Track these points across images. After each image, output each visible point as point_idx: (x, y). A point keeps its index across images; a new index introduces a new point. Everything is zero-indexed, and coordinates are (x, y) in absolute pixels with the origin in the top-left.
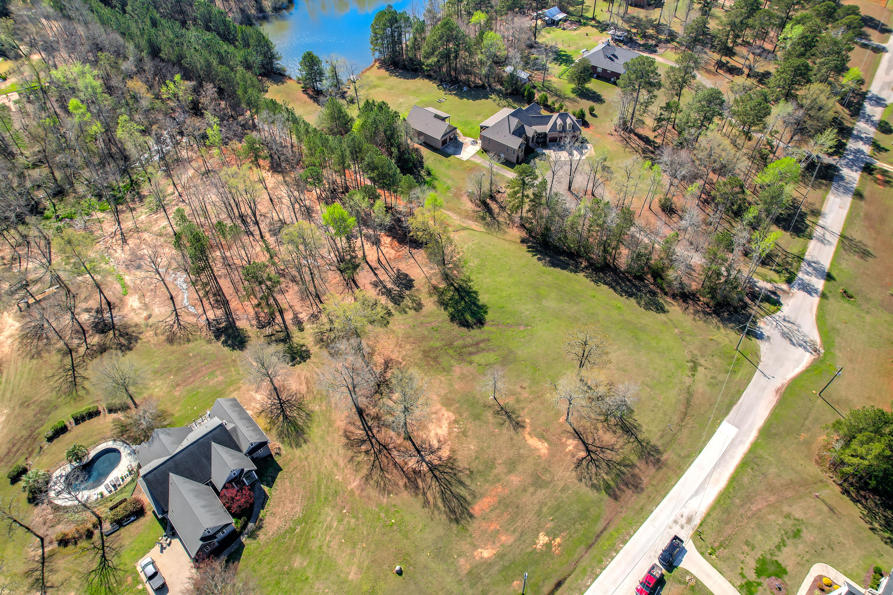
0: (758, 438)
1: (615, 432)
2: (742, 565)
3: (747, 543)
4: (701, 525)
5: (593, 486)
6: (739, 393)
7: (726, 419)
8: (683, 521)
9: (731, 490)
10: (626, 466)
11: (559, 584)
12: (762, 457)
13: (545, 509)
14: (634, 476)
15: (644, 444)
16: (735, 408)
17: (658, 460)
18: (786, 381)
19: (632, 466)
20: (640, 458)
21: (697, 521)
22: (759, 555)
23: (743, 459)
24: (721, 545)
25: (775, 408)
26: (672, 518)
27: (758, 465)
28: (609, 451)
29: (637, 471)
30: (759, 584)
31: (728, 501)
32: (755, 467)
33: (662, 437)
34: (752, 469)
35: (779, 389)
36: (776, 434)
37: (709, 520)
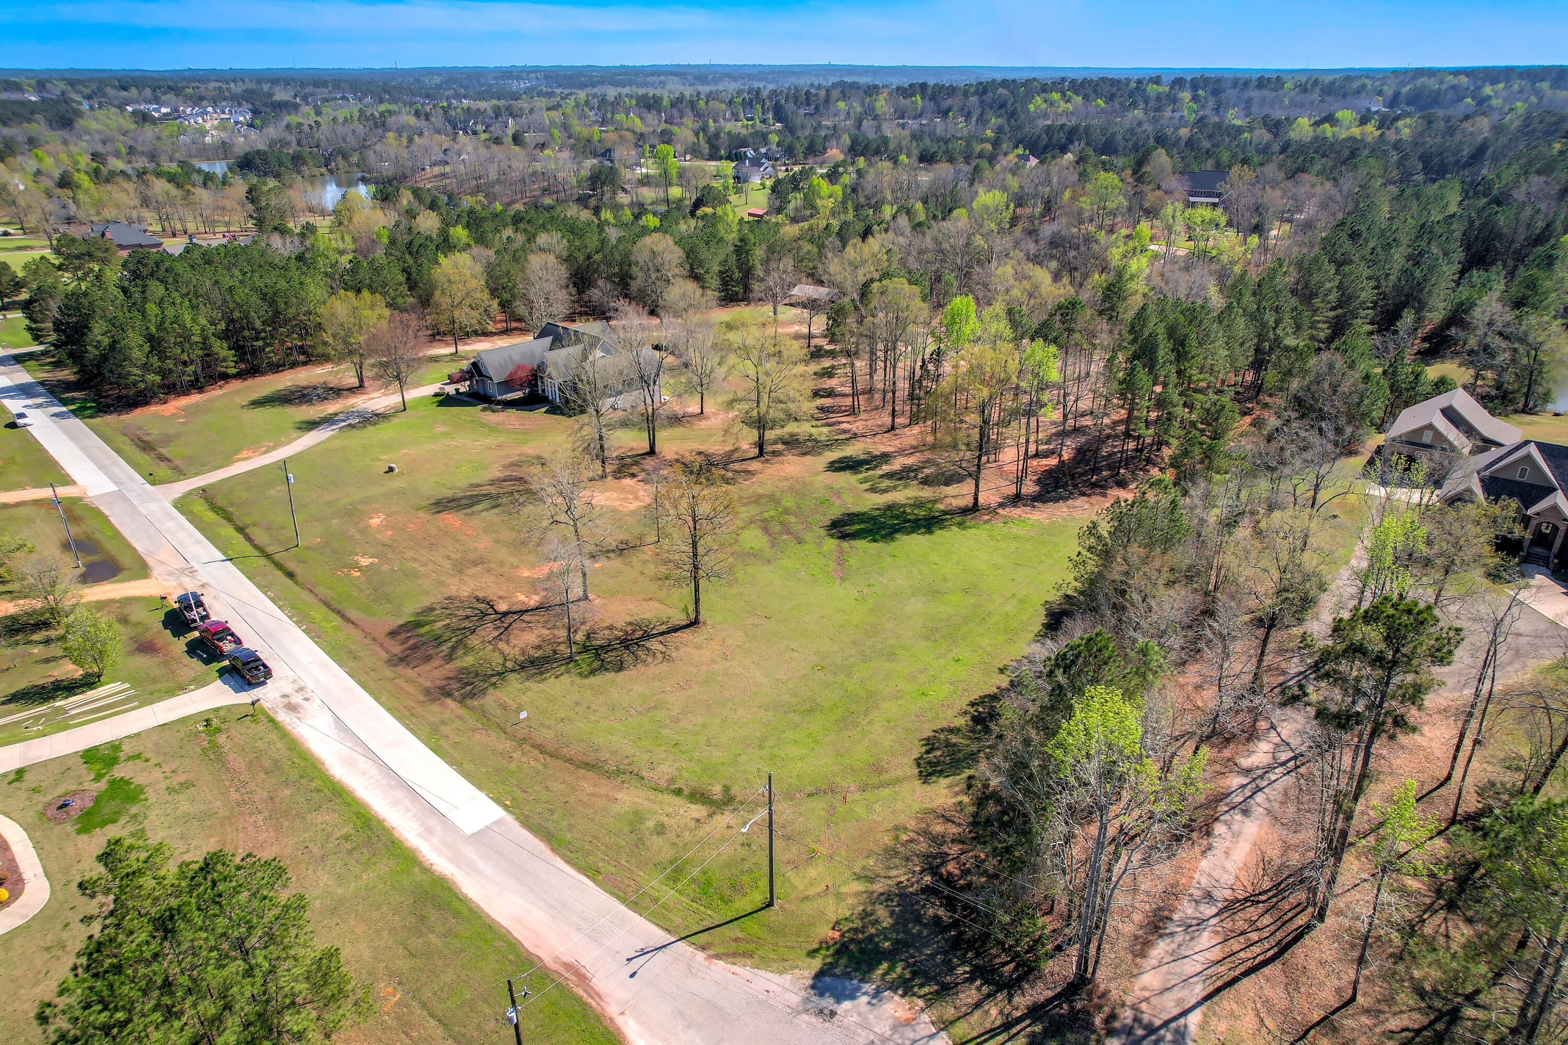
0: (427, 870)
1: (539, 647)
2: (154, 761)
3: (186, 785)
4: (272, 721)
5: (432, 609)
6: (592, 872)
7: (509, 818)
8: (297, 699)
9: (317, 783)
10: (453, 648)
11: (291, 575)
12: (366, 866)
13: (416, 565)
14: (428, 658)
15: (494, 679)
16: (541, 847)
17: (449, 695)
18: (612, 1010)
19: (449, 658)
20: (464, 671)
21: (283, 717)
22: (150, 793)
23: (380, 822)
24: (214, 745)
25: (512, 944)
26: (310, 684)
27: (350, 852)
28: (496, 633)
29: (436, 663)
30: (98, 778)
31: (294, 775)
32: (349, 846)
33: (504, 707)
34: (346, 838)
35: (582, 978)
36: (422, 919)
37: (273, 736)
